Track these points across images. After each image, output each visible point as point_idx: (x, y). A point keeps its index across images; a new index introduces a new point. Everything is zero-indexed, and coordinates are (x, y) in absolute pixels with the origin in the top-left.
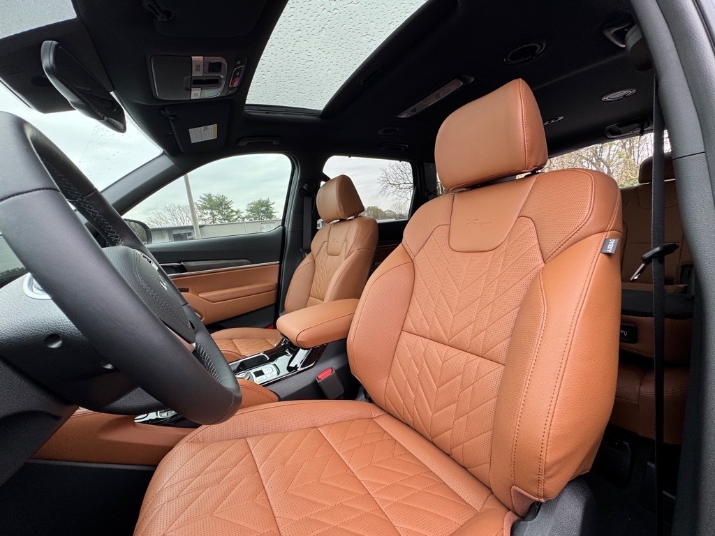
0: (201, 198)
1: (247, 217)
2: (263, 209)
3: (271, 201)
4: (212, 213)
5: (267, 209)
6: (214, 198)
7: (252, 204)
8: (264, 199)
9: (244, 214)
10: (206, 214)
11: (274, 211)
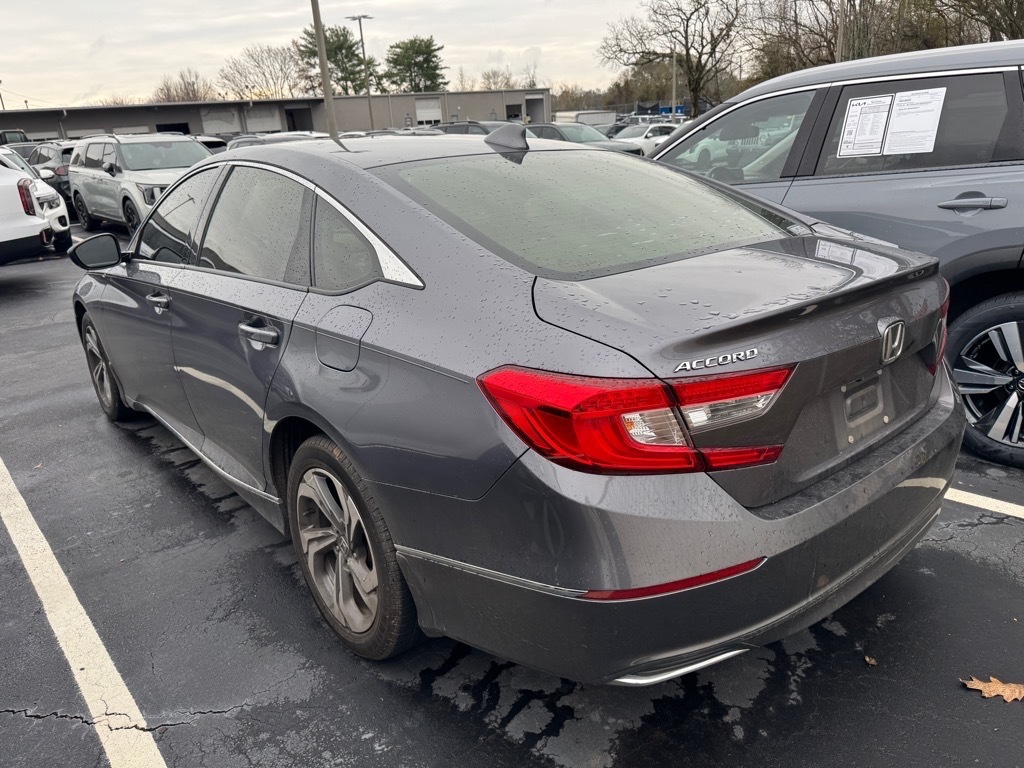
0: (306, 32)
1: (388, 75)
2: (420, 59)
3: (437, 43)
4: (322, 66)
5: (427, 60)
6: (328, 34)
7: (398, 46)
8: (425, 37)
9: (382, 69)
10: (313, 66)
11: (442, 65)
